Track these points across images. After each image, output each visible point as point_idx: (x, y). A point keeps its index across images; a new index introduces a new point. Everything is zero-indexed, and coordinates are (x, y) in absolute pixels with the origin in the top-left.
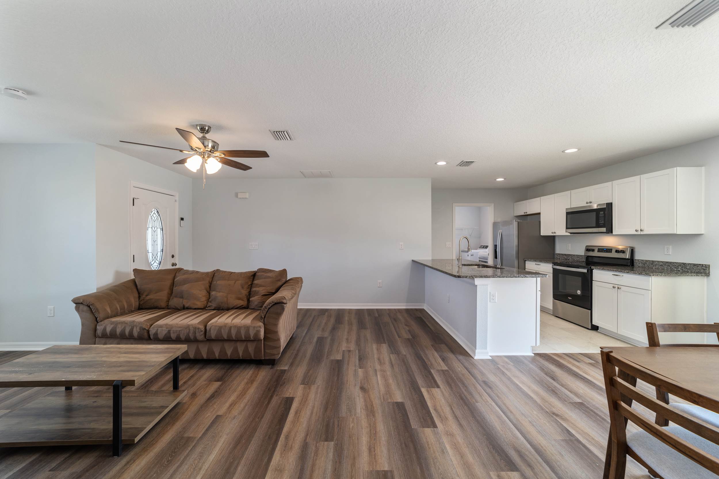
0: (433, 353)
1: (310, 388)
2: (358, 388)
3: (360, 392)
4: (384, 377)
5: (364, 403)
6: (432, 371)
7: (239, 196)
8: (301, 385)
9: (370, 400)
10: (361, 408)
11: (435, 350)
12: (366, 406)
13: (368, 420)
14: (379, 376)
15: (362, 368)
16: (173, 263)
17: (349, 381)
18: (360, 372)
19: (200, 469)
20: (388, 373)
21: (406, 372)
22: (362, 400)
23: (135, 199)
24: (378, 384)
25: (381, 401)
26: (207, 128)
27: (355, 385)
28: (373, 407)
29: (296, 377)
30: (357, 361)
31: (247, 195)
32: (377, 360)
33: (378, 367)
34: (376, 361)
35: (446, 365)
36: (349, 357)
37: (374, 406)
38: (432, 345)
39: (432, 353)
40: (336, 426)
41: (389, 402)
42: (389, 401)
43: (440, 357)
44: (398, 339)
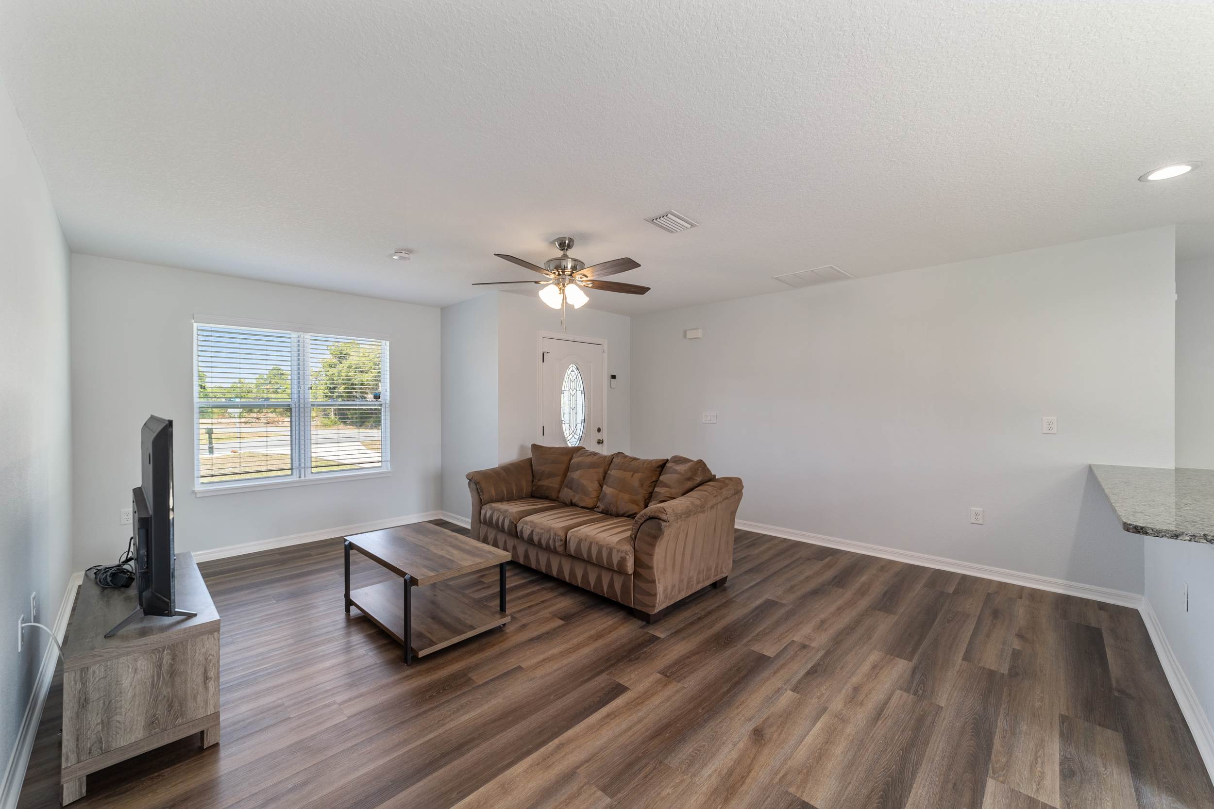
0: (1046, 738)
1: (665, 686)
2: (750, 726)
3: (745, 738)
4: (830, 736)
5: (732, 762)
6: (991, 785)
7: (688, 336)
8: (658, 674)
9: (751, 764)
10: (716, 770)
11: (1062, 734)
12: (730, 772)
13: (705, 803)
14: (819, 725)
15: (797, 693)
16: (600, 440)
17: (745, 704)
18: (788, 696)
19: (444, 725)
20: (850, 729)
21: (902, 749)
22: (735, 755)
23: (545, 354)
24: (801, 742)
25: (772, 779)
26: (567, 242)
27: (750, 720)
28: (743, 783)
29: (663, 656)
30: (802, 673)
31: (699, 333)
32: (850, 690)
33: (837, 704)
34: (844, 691)
35: (1064, 794)
36: (792, 658)
37: (748, 781)
38: (1063, 719)
39: (1042, 740)
40: (642, 774)
41: (787, 791)
42: (792, 790)
43: (1064, 761)
44: (960, 661)
